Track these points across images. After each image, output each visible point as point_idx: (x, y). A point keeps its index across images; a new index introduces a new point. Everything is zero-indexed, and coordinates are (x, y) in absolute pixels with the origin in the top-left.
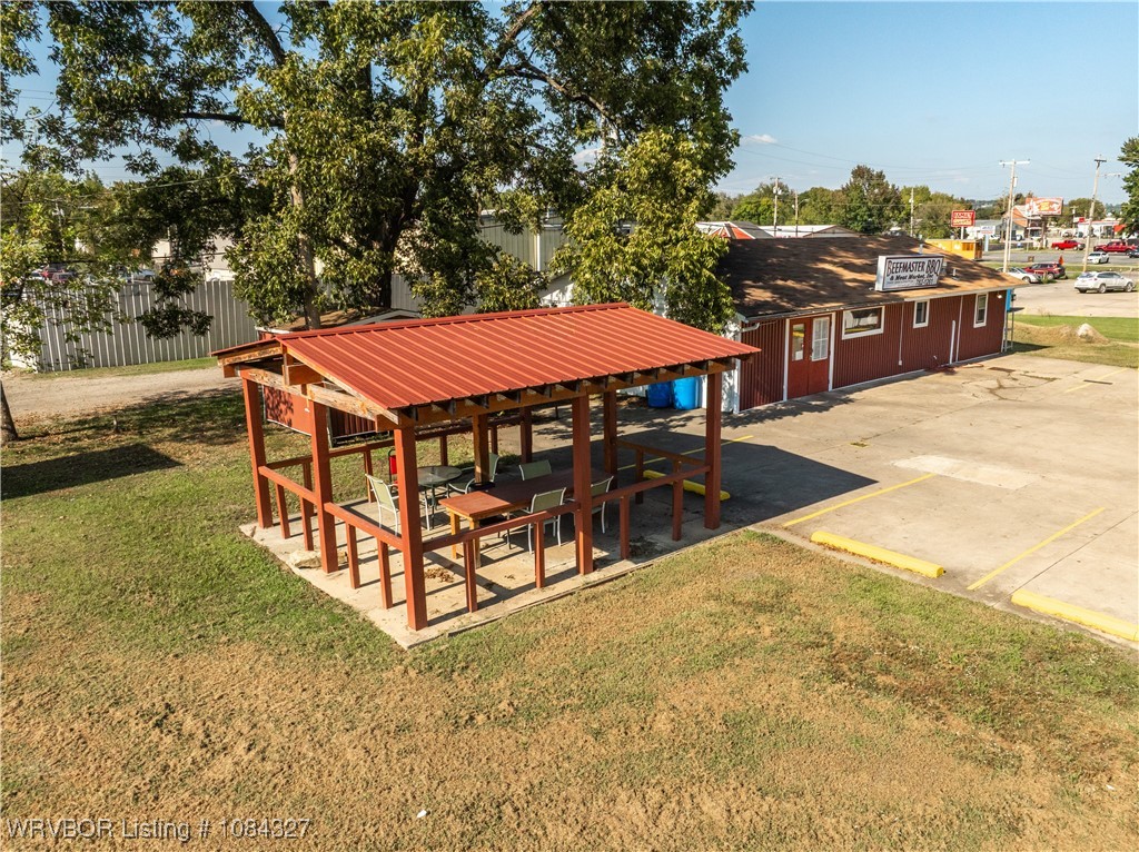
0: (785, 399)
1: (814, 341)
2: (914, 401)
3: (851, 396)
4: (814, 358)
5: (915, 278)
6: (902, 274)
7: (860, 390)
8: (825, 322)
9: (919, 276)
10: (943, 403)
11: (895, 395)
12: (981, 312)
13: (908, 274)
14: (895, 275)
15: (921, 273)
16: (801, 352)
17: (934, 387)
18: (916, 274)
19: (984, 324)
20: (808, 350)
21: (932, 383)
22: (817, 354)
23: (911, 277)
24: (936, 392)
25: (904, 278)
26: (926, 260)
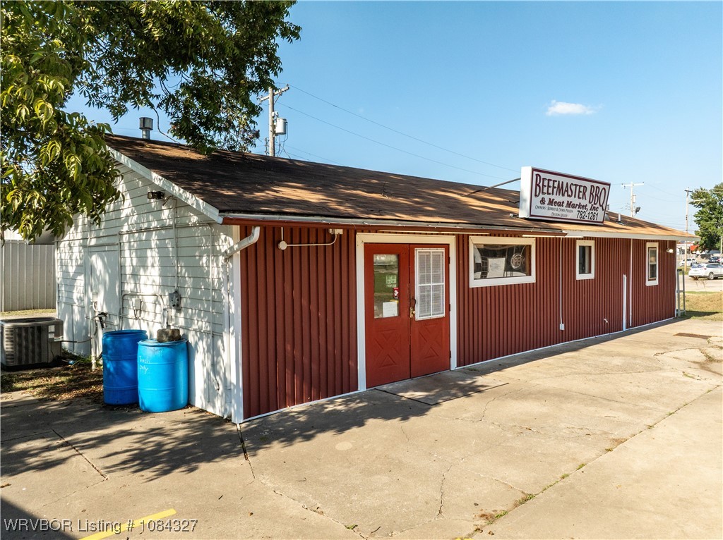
0: (362, 387)
1: (418, 285)
2: (593, 388)
3: (480, 380)
4: (419, 314)
5: (574, 206)
6: (558, 198)
7: (501, 367)
8: (437, 257)
9: (580, 206)
10: (643, 390)
11: (560, 376)
12: (653, 267)
13: (565, 199)
14: (547, 197)
15: (584, 202)
16: (394, 303)
17: (617, 361)
18: (576, 201)
19: (656, 282)
20: (407, 301)
21: (612, 355)
22: (425, 309)
23: (569, 204)
24: (624, 369)
25: (560, 204)
26: (588, 185)
